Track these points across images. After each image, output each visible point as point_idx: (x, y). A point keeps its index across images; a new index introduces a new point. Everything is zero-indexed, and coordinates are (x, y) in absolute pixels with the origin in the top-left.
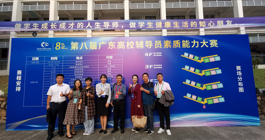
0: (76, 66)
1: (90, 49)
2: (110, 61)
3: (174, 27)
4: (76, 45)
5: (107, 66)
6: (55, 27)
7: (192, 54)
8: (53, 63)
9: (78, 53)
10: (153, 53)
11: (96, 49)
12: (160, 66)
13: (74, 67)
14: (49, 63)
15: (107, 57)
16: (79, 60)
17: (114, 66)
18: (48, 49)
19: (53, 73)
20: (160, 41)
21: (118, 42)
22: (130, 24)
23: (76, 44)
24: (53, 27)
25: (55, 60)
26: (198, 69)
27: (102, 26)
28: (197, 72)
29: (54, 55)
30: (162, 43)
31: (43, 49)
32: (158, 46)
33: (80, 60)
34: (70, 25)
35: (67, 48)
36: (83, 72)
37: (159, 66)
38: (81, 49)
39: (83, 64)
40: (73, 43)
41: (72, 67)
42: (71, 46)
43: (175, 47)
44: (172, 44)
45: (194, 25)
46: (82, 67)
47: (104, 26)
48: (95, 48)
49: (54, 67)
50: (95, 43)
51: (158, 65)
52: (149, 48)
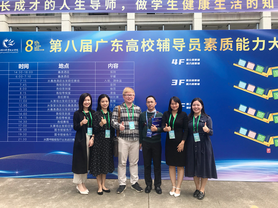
0: (59, 79)
1: (81, 51)
2: (115, 72)
3: (215, 9)
4: (58, 44)
5: (109, 81)
6: (8, 7)
7: (252, 62)
8: (23, 73)
9: (62, 57)
10: (186, 60)
11: (91, 51)
12: (197, 82)
13: (55, 80)
14: (16, 74)
15: (110, 65)
16: (63, 69)
17: (121, 81)
18: (14, 51)
19: (22, 89)
20: (198, 40)
21: (127, 41)
22: (137, 3)
23: (58, 42)
24: (4, 8)
25: (26, 69)
26: (262, 87)
27: (87, 6)
28: (260, 92)
29: (23, 61)
30: (202, 42)
31: (6, 50)
32: (195, 47)
33: (65, 69)
34: (32, 5)
35: (43, 50)
36: (69, 89)
37: (194, 82)
38: (66, 51)
39: (71, 76)
40: (54, 41)
41: (52, 81)
42: (50, 45)
43: (224, 50)
44: (218, 45)
45: (253, 5)
46: (69, 81)
47: (91, 6)
48: (89, 50)
49: (25, 79)
50: (89, 42)
51: (193, 80)
52: (179, 51)
